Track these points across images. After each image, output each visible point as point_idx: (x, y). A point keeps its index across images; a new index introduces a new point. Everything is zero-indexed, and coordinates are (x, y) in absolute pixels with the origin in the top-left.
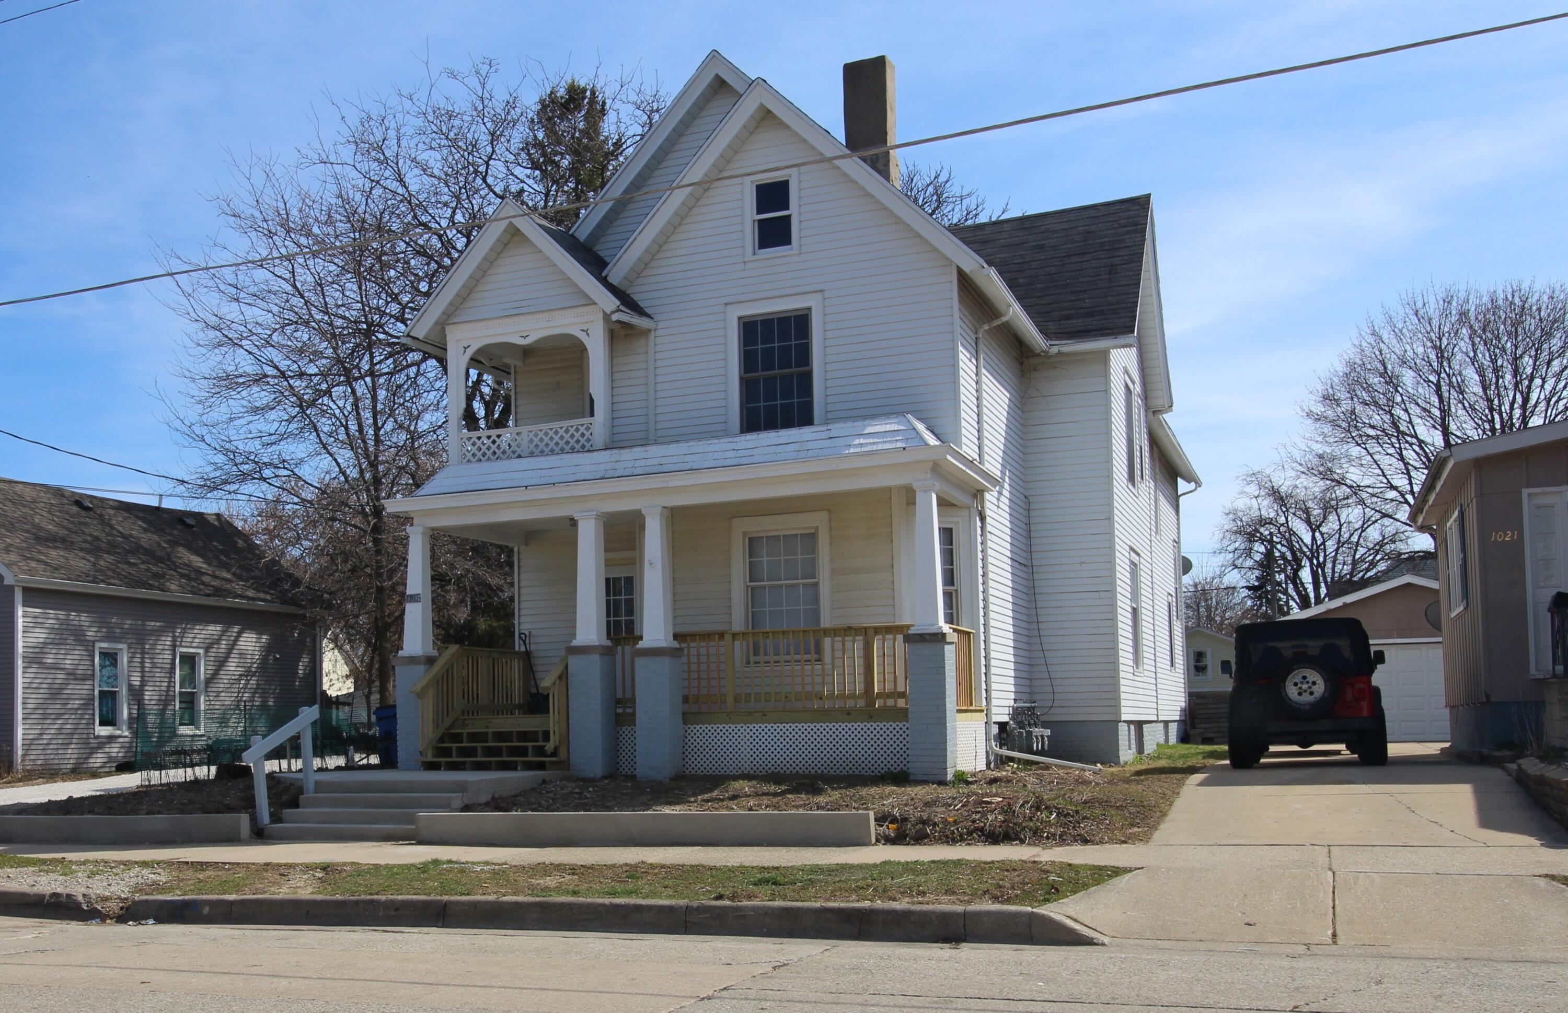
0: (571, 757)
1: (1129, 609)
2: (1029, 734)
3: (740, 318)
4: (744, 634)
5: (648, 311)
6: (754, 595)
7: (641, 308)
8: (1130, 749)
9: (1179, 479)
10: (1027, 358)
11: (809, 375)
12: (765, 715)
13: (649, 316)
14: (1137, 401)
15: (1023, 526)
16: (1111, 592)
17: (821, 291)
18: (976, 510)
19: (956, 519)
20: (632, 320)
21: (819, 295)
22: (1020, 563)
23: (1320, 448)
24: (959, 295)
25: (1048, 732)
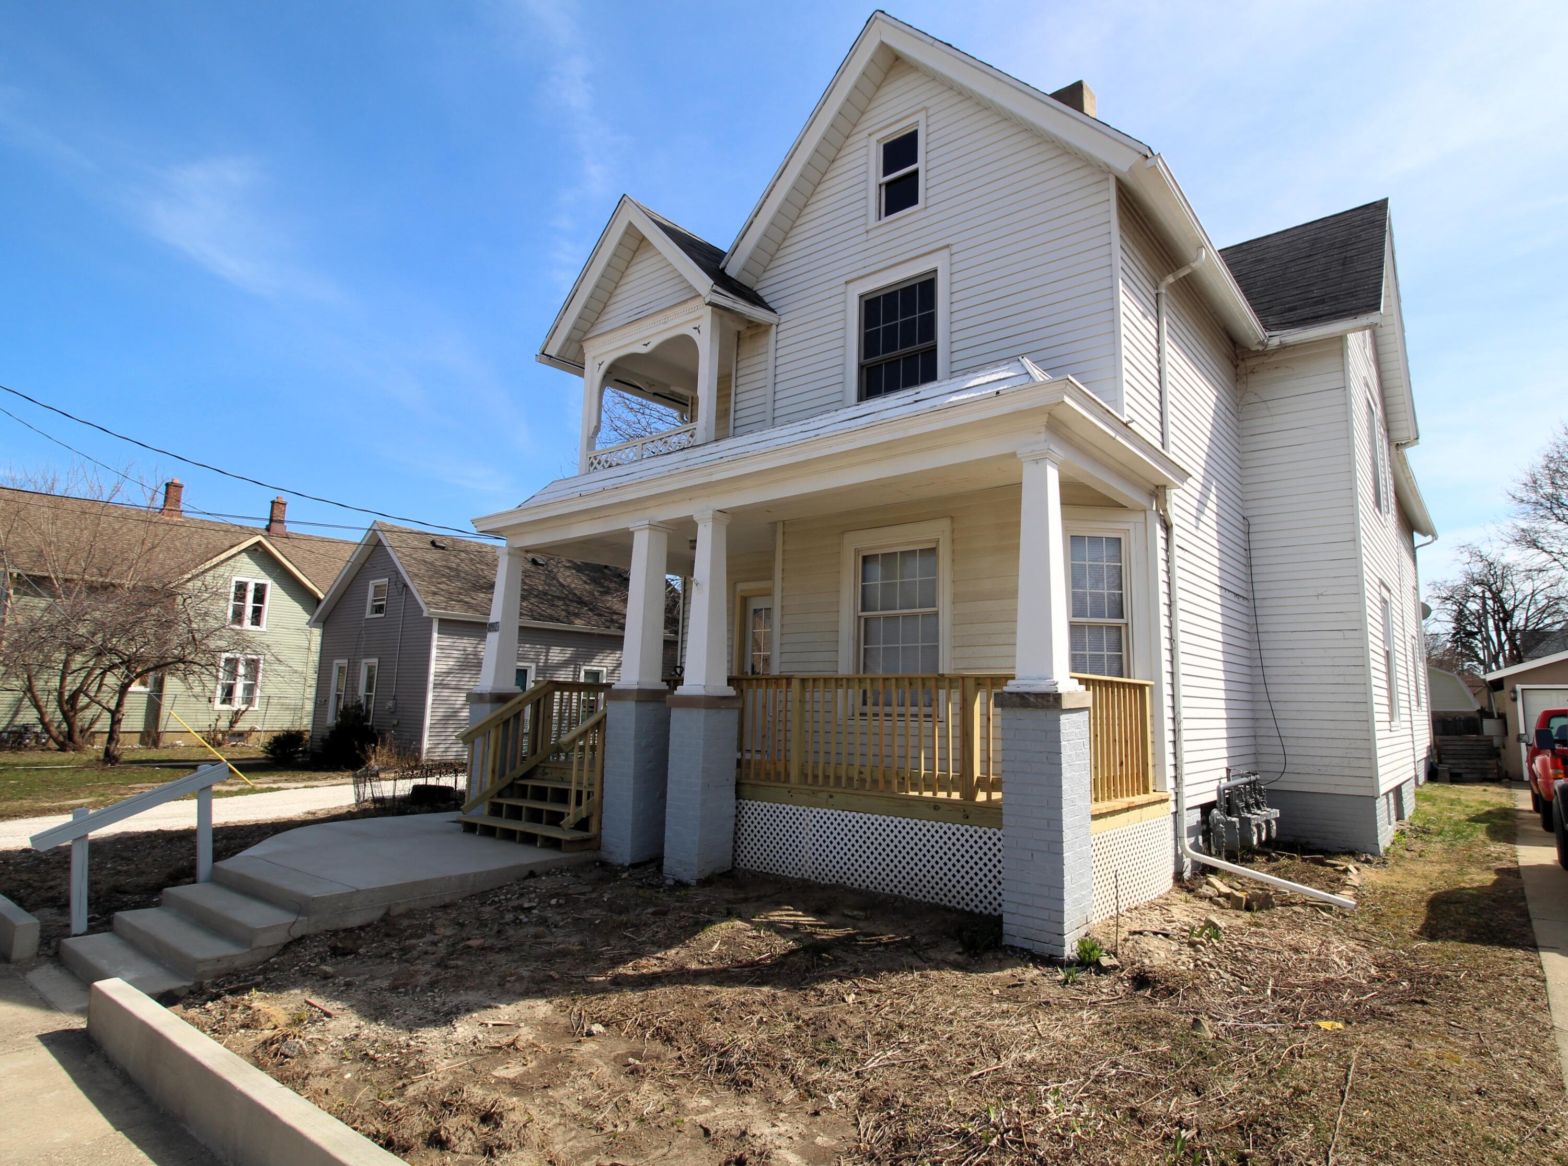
0: (603, 833)
1: (1382, 653)
2: (1245, 822)
3: (861, 297)
4: (848, 680)
5: (772, 305)
6: (866, 630)
7: (766, 304)
8: (1390, 824)
9: (1415, 534)
10: (1243, 360)
11: (933, 351)
12: (831, 797)
13: (773, 310)
14: (1380, 430)
15: (1242, 552)
16: (1360, 630)
17: (947, 246)
18: (1155, 514)
19: (1125, 526)
20: (736, 305)
21: (946, 252)
22: (1237, 595)
23: (1524, 525)
24: (1120, 218)
25: (1276, 813)
